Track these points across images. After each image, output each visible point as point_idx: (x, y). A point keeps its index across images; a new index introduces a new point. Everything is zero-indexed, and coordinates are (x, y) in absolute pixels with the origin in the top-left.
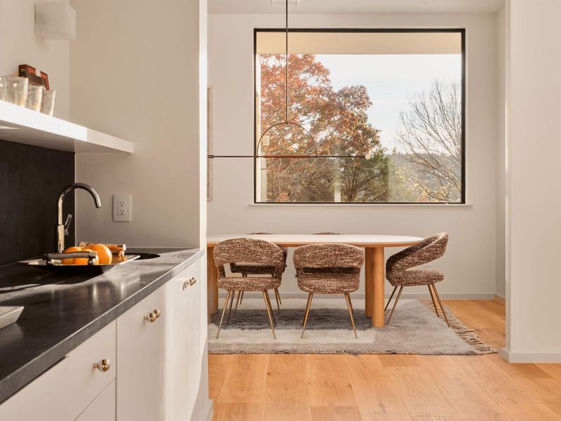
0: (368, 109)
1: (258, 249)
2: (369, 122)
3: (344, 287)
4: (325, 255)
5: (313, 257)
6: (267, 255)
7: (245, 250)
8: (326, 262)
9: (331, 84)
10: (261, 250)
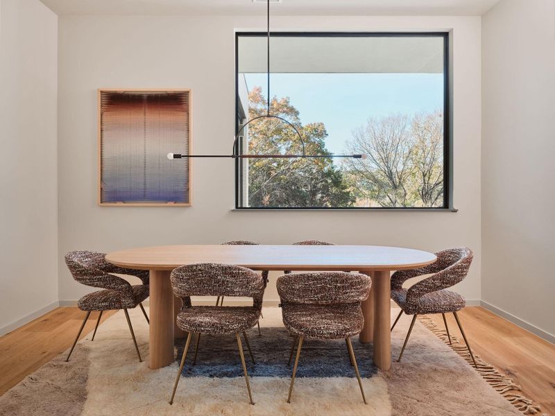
0: (326, 138)
1: (229, 278)
2: (325, 147)
3: (347, 330)
4: (323, 288)
5: (305, 290)
6: (241, 286)
7: (210, 280)
8: (322, 298)
9: (301, 121)
10: (232, 280)
